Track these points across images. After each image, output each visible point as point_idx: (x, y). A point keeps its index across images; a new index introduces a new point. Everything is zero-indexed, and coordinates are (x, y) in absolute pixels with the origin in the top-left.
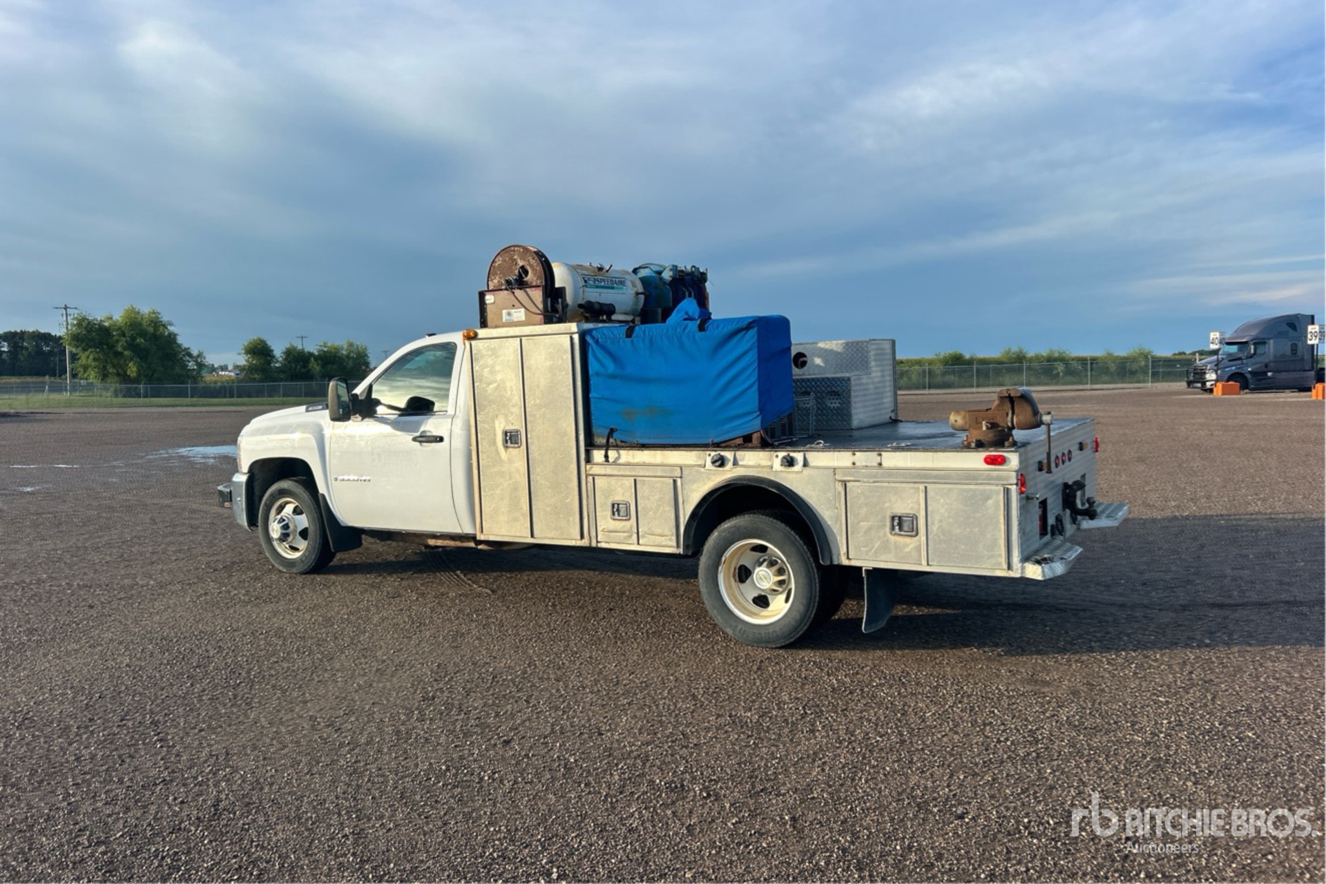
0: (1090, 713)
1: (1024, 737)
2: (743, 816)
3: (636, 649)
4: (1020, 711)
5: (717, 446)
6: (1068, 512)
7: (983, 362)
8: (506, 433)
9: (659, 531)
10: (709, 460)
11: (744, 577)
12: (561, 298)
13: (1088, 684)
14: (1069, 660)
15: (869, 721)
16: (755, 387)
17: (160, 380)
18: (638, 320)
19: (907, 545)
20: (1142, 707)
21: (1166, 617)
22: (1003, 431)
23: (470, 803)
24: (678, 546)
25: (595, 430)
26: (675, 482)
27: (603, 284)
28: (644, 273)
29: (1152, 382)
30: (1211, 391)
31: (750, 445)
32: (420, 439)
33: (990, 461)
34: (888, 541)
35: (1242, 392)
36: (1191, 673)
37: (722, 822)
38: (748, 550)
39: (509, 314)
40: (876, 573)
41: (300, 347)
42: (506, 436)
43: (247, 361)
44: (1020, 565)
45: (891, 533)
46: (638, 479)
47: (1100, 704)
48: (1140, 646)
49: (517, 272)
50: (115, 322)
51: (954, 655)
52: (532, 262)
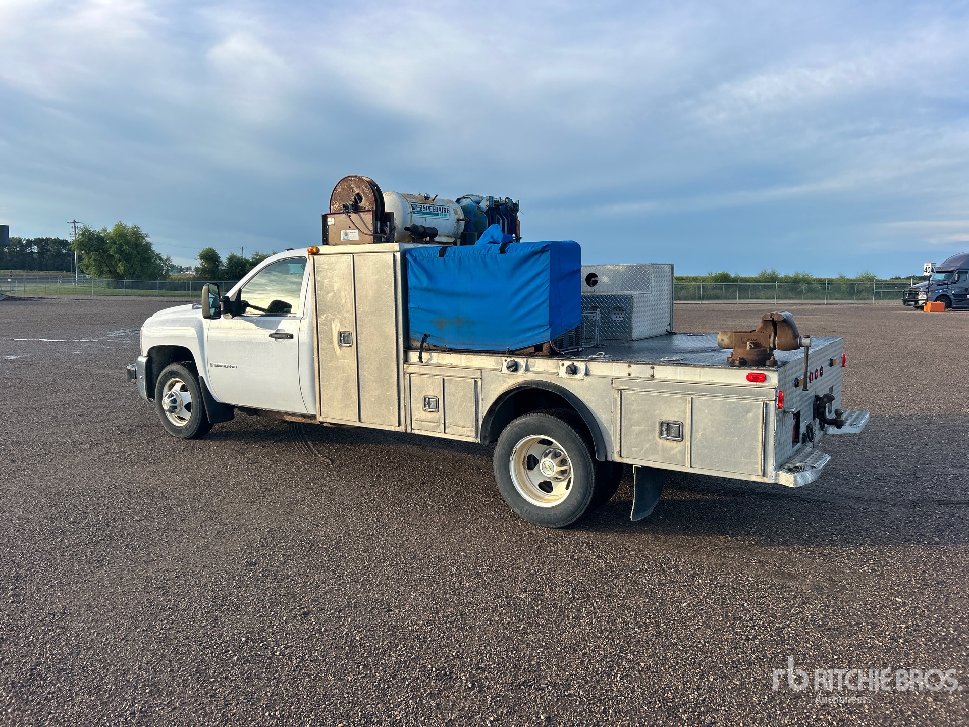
0: (833, 612)
1: (771, 636)
2: (502, 713)
3: (438, 523)
4: (768, 605)
5: (512, 353)
6: (817, 420)
7: (745, 280)
8: (340, 334)
9: (462, 423)
10: (505, 365)
11: (533, 464)
12: (390, 222)
13: (831, 579)
14: (813, 553)
15: (630, 609)
16: (547, 304)
17: (139, 277)
18: (459, 241)
19: (673, 449)
20: (881, 608)
21: (898, 512)
22: (765, 351)
23: (256, 682)
24: (477, 437)
25: (412, 335)
26: (476, 381)
27: (428, 210)
28: (465, 202)
29: (875, 300)
30: (922, 308)
31: (540, 354)
32: (275, 336)
33: (752, 378)
34: (656, 443)
35: (946, 310)
36: (924, 572)
37: (481, 718)
38: (537, 442)
39: (346, 234)
40: (645, 471)
41: (239, 255)
42: (341, 336)
43: (202, 264)
44: (774, 472)
45: (659, 437)
46: (446, 378)
47: (842, 602)
48: (877, 541)
49: (353, 198)
50: (108, 233)
51: (711, 542)
52: (366, 190)
